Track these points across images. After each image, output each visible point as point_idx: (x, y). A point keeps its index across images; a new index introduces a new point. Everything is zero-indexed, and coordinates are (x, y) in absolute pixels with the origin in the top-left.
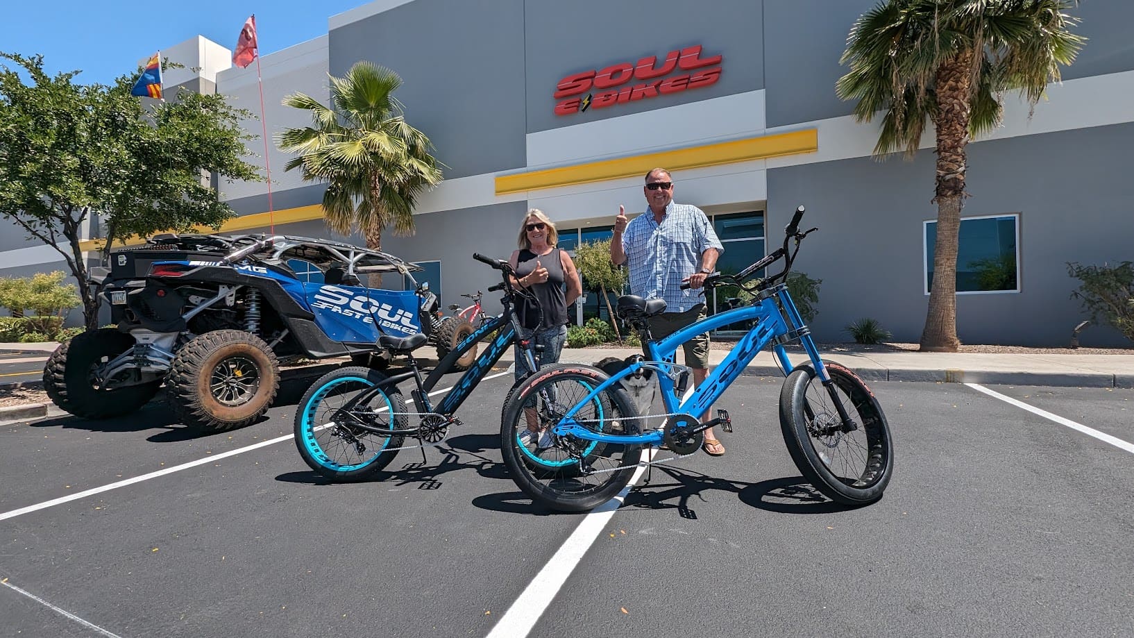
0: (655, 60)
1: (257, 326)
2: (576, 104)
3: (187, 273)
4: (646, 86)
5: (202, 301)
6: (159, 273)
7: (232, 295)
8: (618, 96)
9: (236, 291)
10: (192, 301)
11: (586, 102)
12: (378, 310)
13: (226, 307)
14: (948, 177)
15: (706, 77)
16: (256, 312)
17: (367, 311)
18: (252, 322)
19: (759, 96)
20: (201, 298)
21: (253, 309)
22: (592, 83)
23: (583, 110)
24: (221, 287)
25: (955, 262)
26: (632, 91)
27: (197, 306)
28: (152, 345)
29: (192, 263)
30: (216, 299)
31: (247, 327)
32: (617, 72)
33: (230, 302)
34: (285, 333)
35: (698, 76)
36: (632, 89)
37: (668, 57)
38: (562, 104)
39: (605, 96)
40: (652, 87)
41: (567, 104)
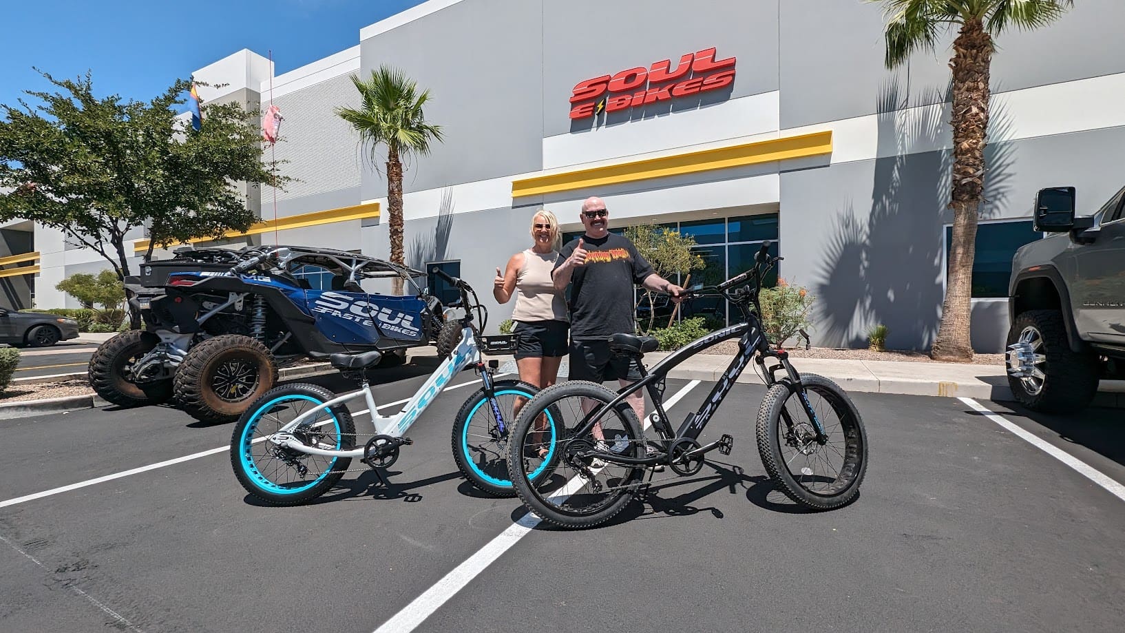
0: (670, 62)
1: (263, 330)
2: (592, 108)
3: (198, 283)
4: (660, 90)
5: (214, 306)
6: (174, 283)
7: (240, 301)
8: (632, 100)
9: (245, 298)
10: (206, 307)
11: (600, 106)
12: (378, 314)
13: (236, 311)
14: (965, 181)
15: (718, 80)
16: (263, 317)
17: (367, 315)
18: (258, 325)
19: (773, 97)
20: (213, 304)
21: (260, 313)
22: (607, 88)
23: (598, 115)
24: (230, 294)
26: (645, 95)
27: (210, 311)
28: (172, 344)
29: (203, 274)
30: (226, 305)
31: (253, 330)
32: (631, 77)
33: (239, 307)
34: (289, 335)
35: (712, 79)
36: (646, 93)
37: (682, 61)
38: (578, 109)
39: (619, 100)
40: (665, 90)
41: (582, 109)
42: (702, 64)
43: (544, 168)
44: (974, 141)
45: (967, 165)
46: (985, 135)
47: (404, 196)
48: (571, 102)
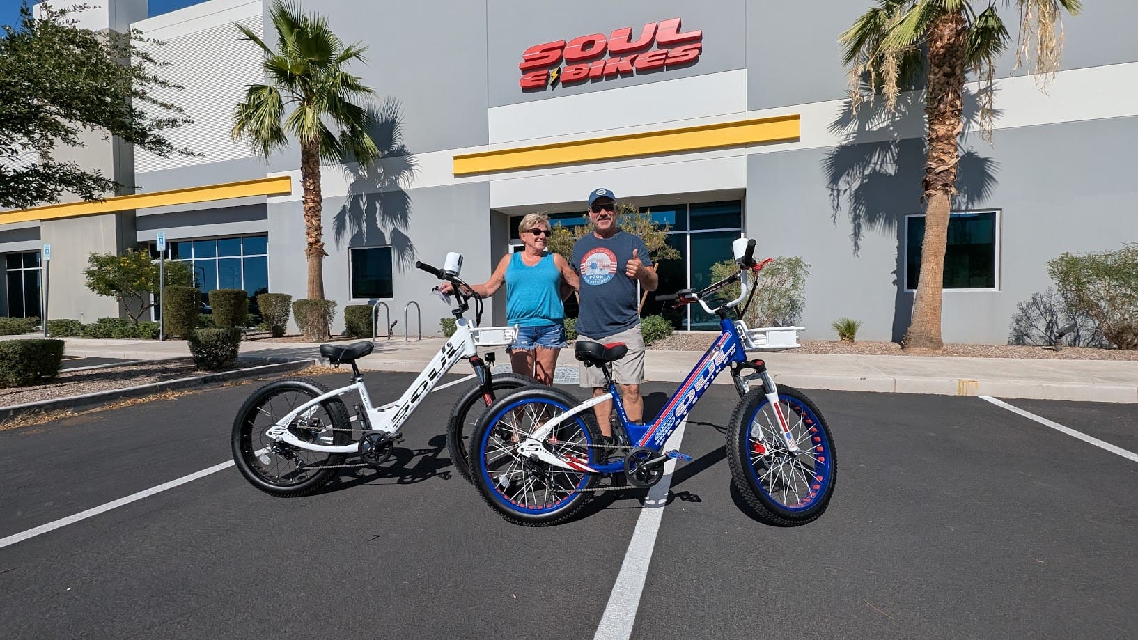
0: (631, 32)
2: (545, 77)
4: (620, 60)
8: (589, 70)
11: (555, 76)
14: (938, 170)
15: (684, 53)
19: (741, 76)
22: (562, 54)
23: (554, 85)
25: (943, 259)
26: (604, 65)
32: (590, 44)
35: (677, 51)
36: (605, 63)
38: (529, 76)
39: (576, 69)
40: (627, 61)
41: (533, 77)
42: (667, 34)
43: (491, 141)
44: (950, 128)
45: (943, 152)
46: (959, 123)
47: (321, 169)
48: (521, 68)
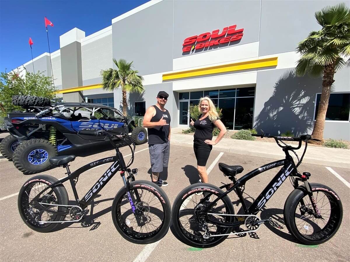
0: (219, 31)
1: (55, 137)
2: (190, 48)
3: (22, 122)
4: (215, 41)
7: (44, 127)
8: (204, 45)
9: (46, 125)
10: (30, 130)
11: (193, 47)
15: (237, 37)
18: (52, 135)
19: (256, 44)
20: (33, 128)
22: (196, 40)
23: (193, 50)
24: (39, 125)
27: (32, 131)
30: (38, 129)
31: (51, 138)
32: (205, 36)
33: (44, 129)
34: (67, 139)
35: (234, 37)
36: (210, 42)
37: (223, 30)
38: (185, 48)
39: (200, 45)
40: (217, 41)
41: (187, 48)
42: (231, 31)
43: (173, 70)
48: (183, 46)
